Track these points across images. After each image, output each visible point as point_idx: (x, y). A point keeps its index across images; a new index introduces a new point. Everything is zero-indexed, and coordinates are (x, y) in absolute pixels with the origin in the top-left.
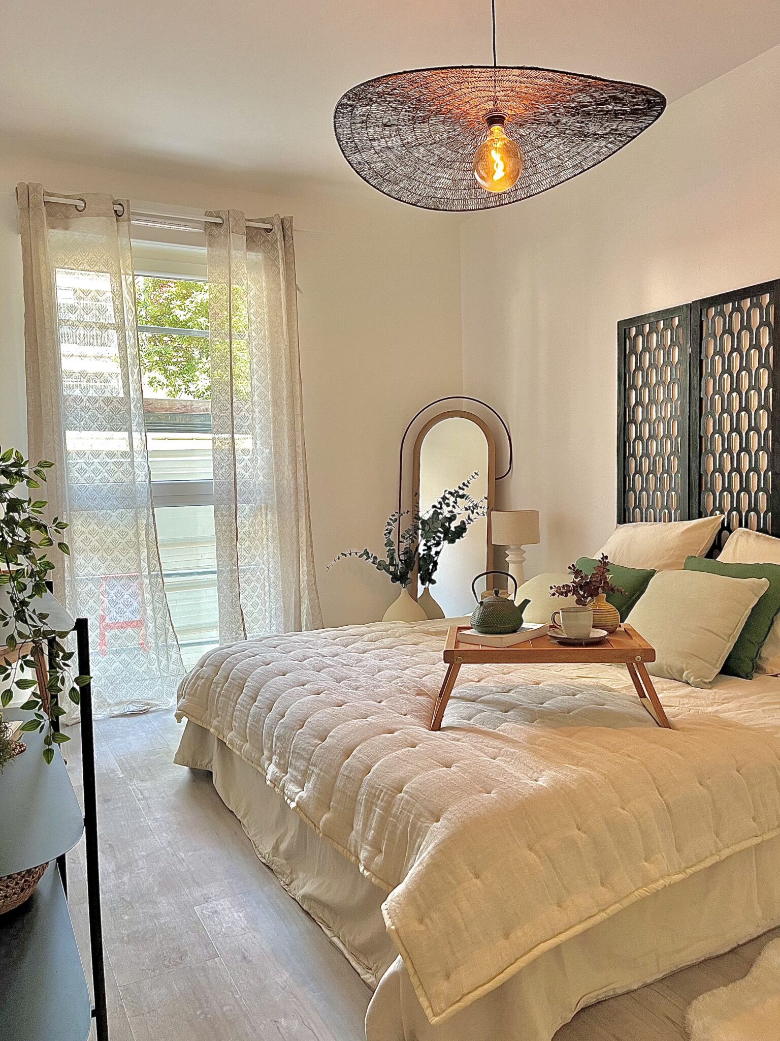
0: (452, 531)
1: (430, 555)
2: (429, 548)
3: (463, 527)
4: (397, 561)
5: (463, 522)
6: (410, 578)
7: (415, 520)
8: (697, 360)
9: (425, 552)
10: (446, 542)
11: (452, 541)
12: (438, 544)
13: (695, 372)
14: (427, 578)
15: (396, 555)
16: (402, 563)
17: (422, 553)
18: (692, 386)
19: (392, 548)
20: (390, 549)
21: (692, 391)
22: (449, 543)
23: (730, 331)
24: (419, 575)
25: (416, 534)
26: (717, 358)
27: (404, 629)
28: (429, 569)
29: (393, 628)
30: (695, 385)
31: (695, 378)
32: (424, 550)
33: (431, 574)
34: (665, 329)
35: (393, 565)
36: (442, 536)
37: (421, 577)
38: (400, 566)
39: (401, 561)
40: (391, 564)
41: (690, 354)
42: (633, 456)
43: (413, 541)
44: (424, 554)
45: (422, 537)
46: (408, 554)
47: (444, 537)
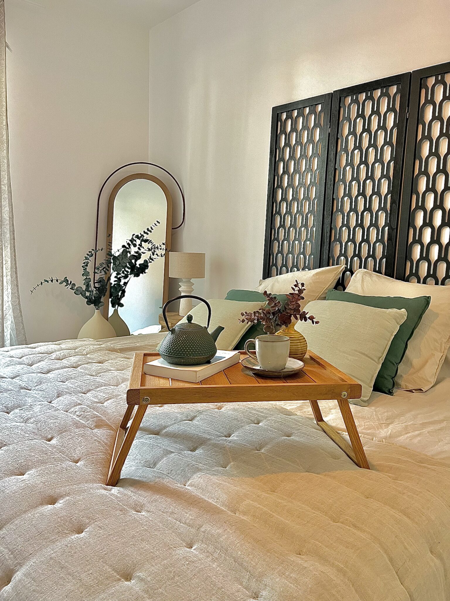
0: (137, 267)
1: (120, 284)
2: (119, 280)
3: (146, 264)
4: (92, 288)
5: (146, 261)
6: (102, 302)
7: (108, 257)
8: (335, 138)
9: (116, 283)
10: (132, 275)
11: (137, 275)
12: (126, 277)
13: (333, 147)
14: (117, 302)
15: (92, 283)
16: (97, 290)
17: (113, 283)
18: (329, 159)
19: (88, 277)
20: (86, 278)
21: (329, 163)
22: (134, 276)
23: (362, 116)
24: (110, 300)
25: (109, 267)
26: (350, 137)
27: (92, 347)
28: (118, 295)
29: (82, 346)
30: (332, 158)
31: (332, 153)
32: (115, 281)
33: (120, 299)
34: (310, 113)
35: (88, 291)
36: (129, 271)
37: (111, 301)
38: (94, 292)
39: (95, 287)
40: (87, 290)
41: (329, 134)
42: (279, 213)
43: (106, 273)
44: (115, 284)
45: (113, 270)
46: (101, 283)
47: (131, 271)
